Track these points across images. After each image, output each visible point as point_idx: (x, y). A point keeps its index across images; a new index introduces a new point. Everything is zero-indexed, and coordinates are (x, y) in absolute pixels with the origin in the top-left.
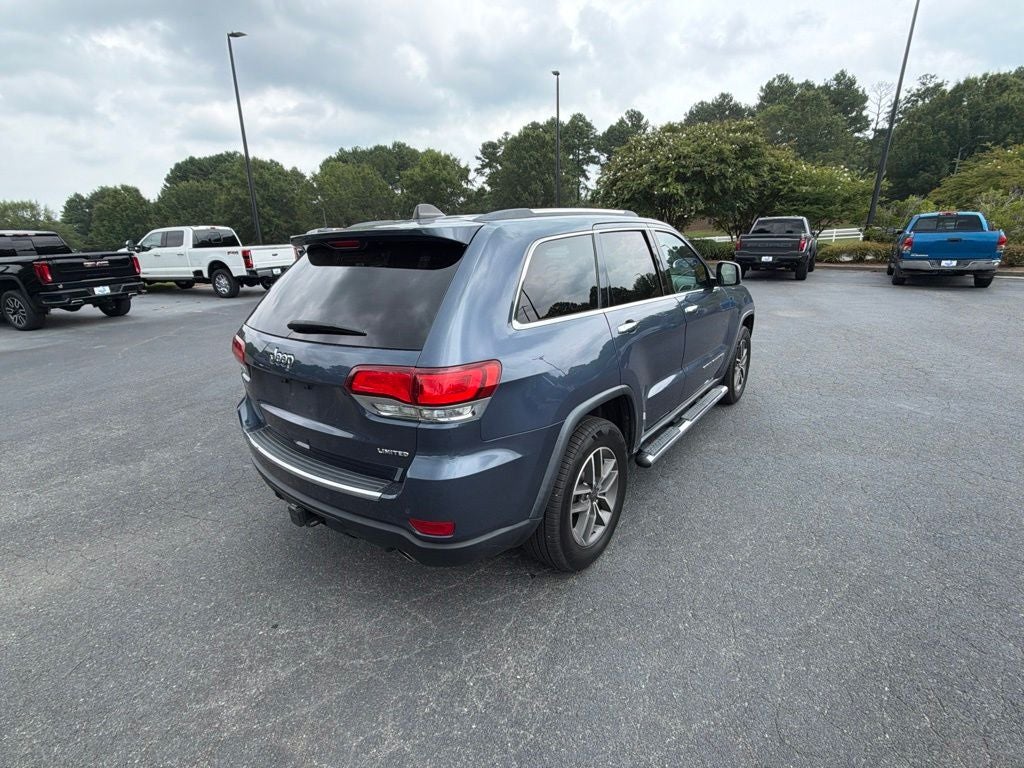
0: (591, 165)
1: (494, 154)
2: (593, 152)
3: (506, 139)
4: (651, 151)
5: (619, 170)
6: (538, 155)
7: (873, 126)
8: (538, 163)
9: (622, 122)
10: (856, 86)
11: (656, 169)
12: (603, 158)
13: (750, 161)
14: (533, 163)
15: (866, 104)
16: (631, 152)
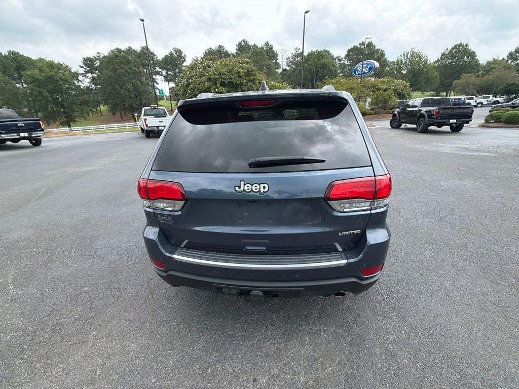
0: (158, 76)
1: (93, 65)
2: (158, 69)
3: (99, 57)
4: (204, 70)
5: (189, 79)
6: (126, 68)
7: (282, 67)
8: (127, 72)
9: (171, 54)
10: (273, 49)
11: (209, 80)
12: (164, 72)
13: (252, 78)
14: (124, 72)
15: (278, 57)
16: (193, 70)
